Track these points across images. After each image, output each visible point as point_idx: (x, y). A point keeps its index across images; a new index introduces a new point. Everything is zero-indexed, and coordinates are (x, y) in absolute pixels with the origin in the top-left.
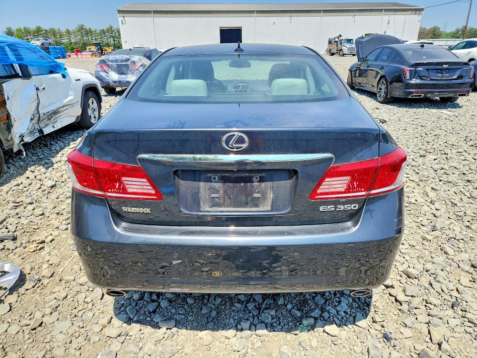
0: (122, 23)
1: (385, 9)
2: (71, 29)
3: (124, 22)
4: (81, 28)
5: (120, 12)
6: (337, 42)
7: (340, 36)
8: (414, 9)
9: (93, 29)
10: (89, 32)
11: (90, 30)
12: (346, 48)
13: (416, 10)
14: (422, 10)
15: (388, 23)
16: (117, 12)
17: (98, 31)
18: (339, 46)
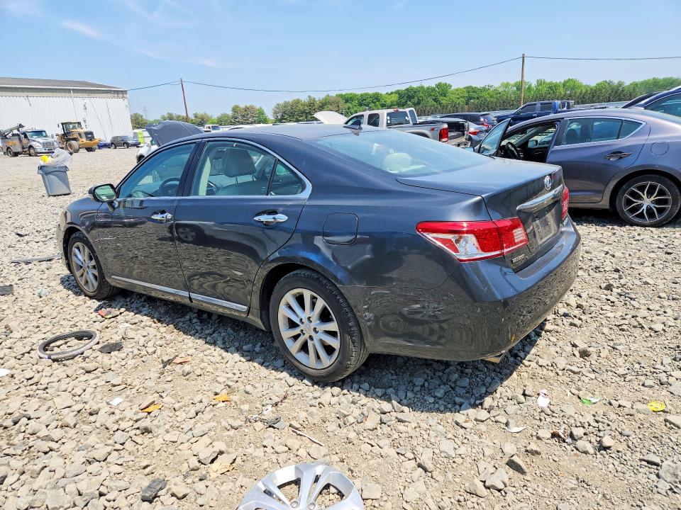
1: (73, 90)
6: (18, 135)
7: (21, 126)
8: (114, 91)
12: (38, 144)
13: (117, 92)
14: (124, 92)
15: (85, 109)
18: (25, 141)
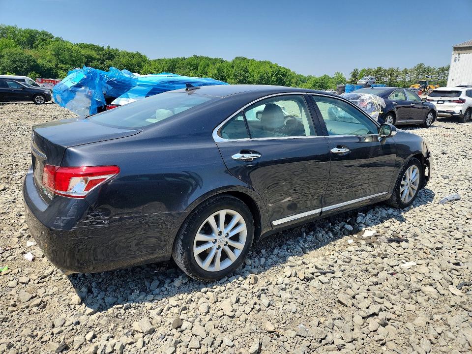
0: (455, 60)
2: (409, 69)
3: (457, 59)
4: (420, 66)
5: (456, 49)
9: (432, 67)
10: (427, 71)
11: (429, 68)
16: (453, 49)
17: (436, 70)
